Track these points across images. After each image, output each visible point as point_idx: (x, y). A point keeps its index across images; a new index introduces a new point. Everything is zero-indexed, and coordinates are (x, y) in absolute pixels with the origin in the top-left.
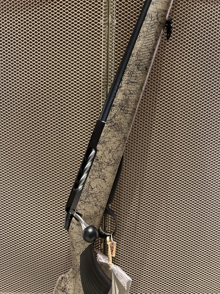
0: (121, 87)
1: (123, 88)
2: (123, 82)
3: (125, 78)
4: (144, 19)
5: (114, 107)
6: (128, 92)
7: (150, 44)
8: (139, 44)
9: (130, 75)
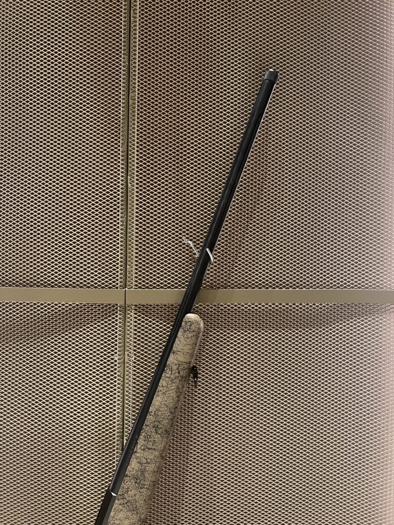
0: (136, 452)
1: (138, 455)
2: (139, 446)
3: (141, 441)
4: (163, 370)
5: (128, 478)
6: (144, 461)
7: (170, 402)
8: (157, 400)
9: (147, 438)
